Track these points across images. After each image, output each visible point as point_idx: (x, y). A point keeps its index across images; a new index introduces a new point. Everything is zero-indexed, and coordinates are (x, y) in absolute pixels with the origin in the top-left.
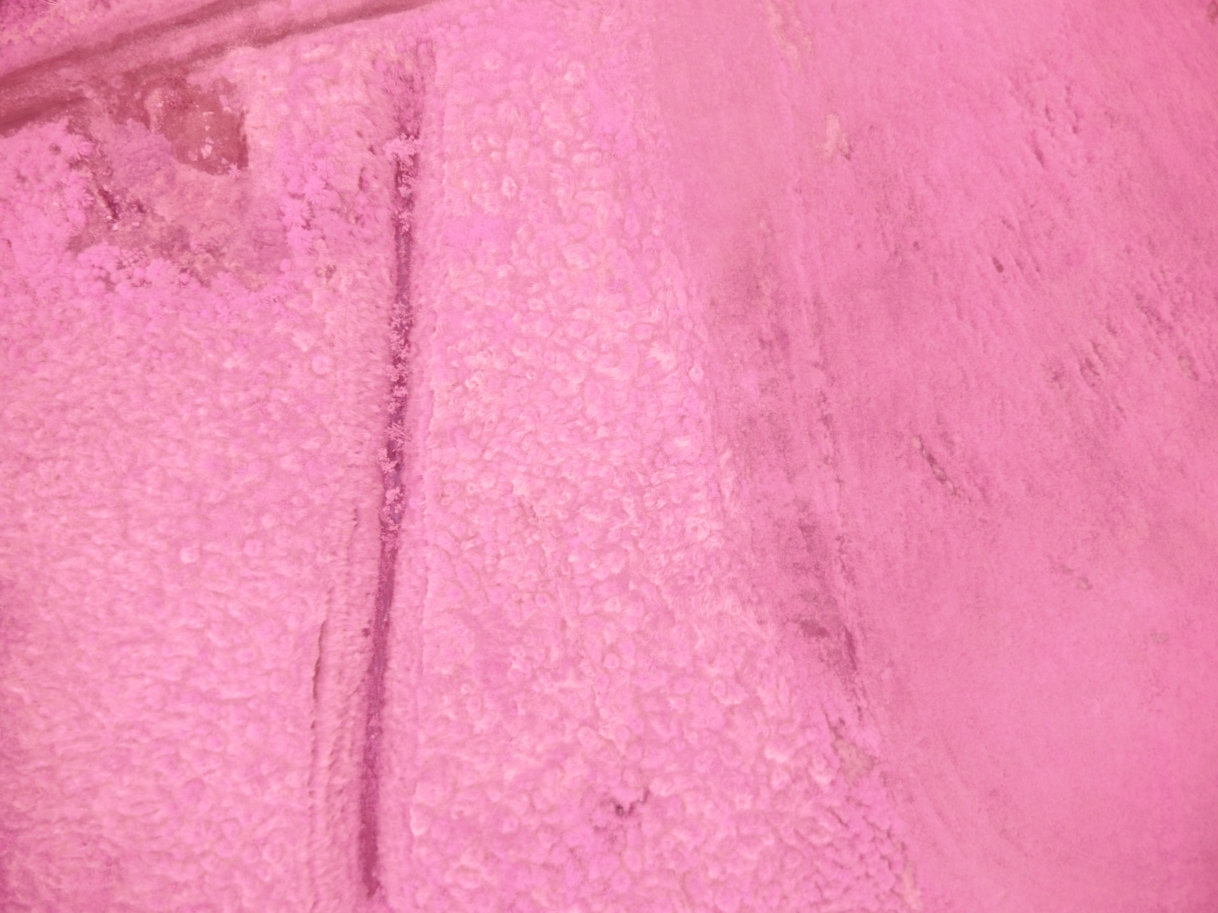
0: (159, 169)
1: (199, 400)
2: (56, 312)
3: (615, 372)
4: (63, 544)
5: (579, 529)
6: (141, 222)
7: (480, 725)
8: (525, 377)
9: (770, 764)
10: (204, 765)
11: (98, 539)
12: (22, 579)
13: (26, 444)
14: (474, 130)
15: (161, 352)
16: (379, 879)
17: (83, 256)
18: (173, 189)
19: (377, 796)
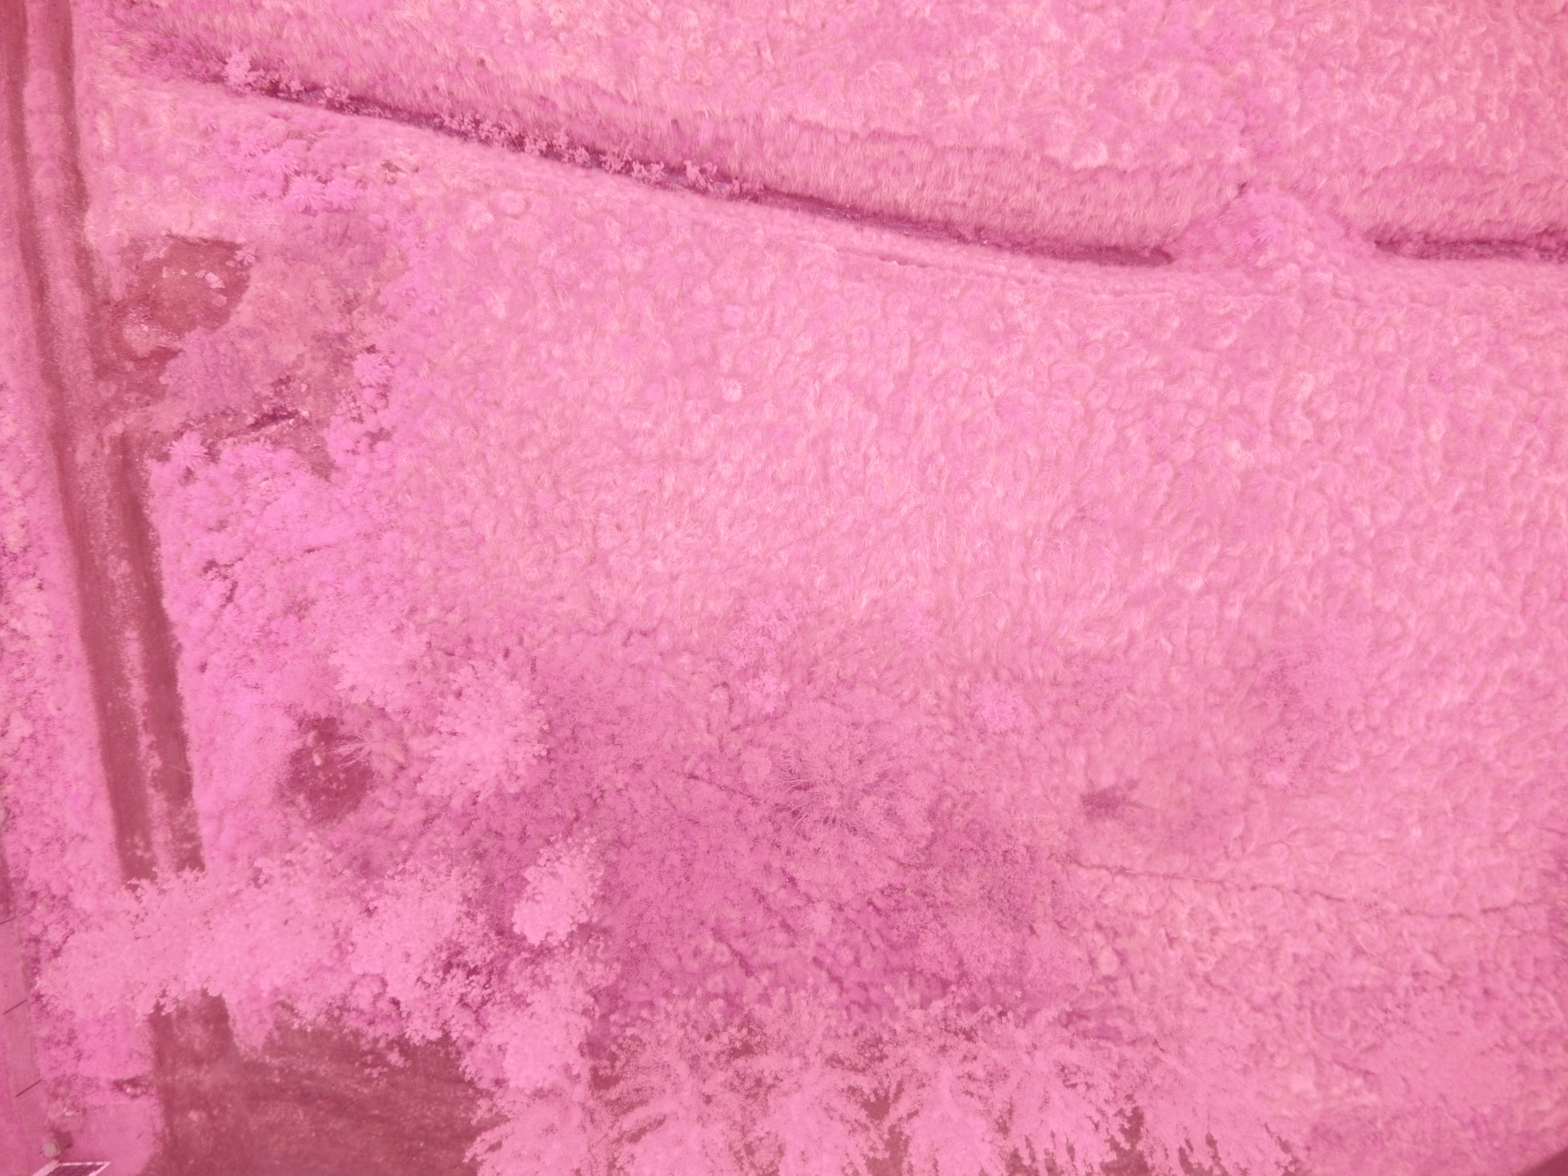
0: (232, 344)
1: (543, 354)
2: (410, 502)
4: (699, 531)
6: (302, 382)
7: (991, 62)
10: (980, 393)
11: (699, 491)
12: (734, 584)
13: (573, 559)
15: (476, 388)
16: (1152, 245)
17: (339, 458)
18: (262, 332)
19: (1056, 240)
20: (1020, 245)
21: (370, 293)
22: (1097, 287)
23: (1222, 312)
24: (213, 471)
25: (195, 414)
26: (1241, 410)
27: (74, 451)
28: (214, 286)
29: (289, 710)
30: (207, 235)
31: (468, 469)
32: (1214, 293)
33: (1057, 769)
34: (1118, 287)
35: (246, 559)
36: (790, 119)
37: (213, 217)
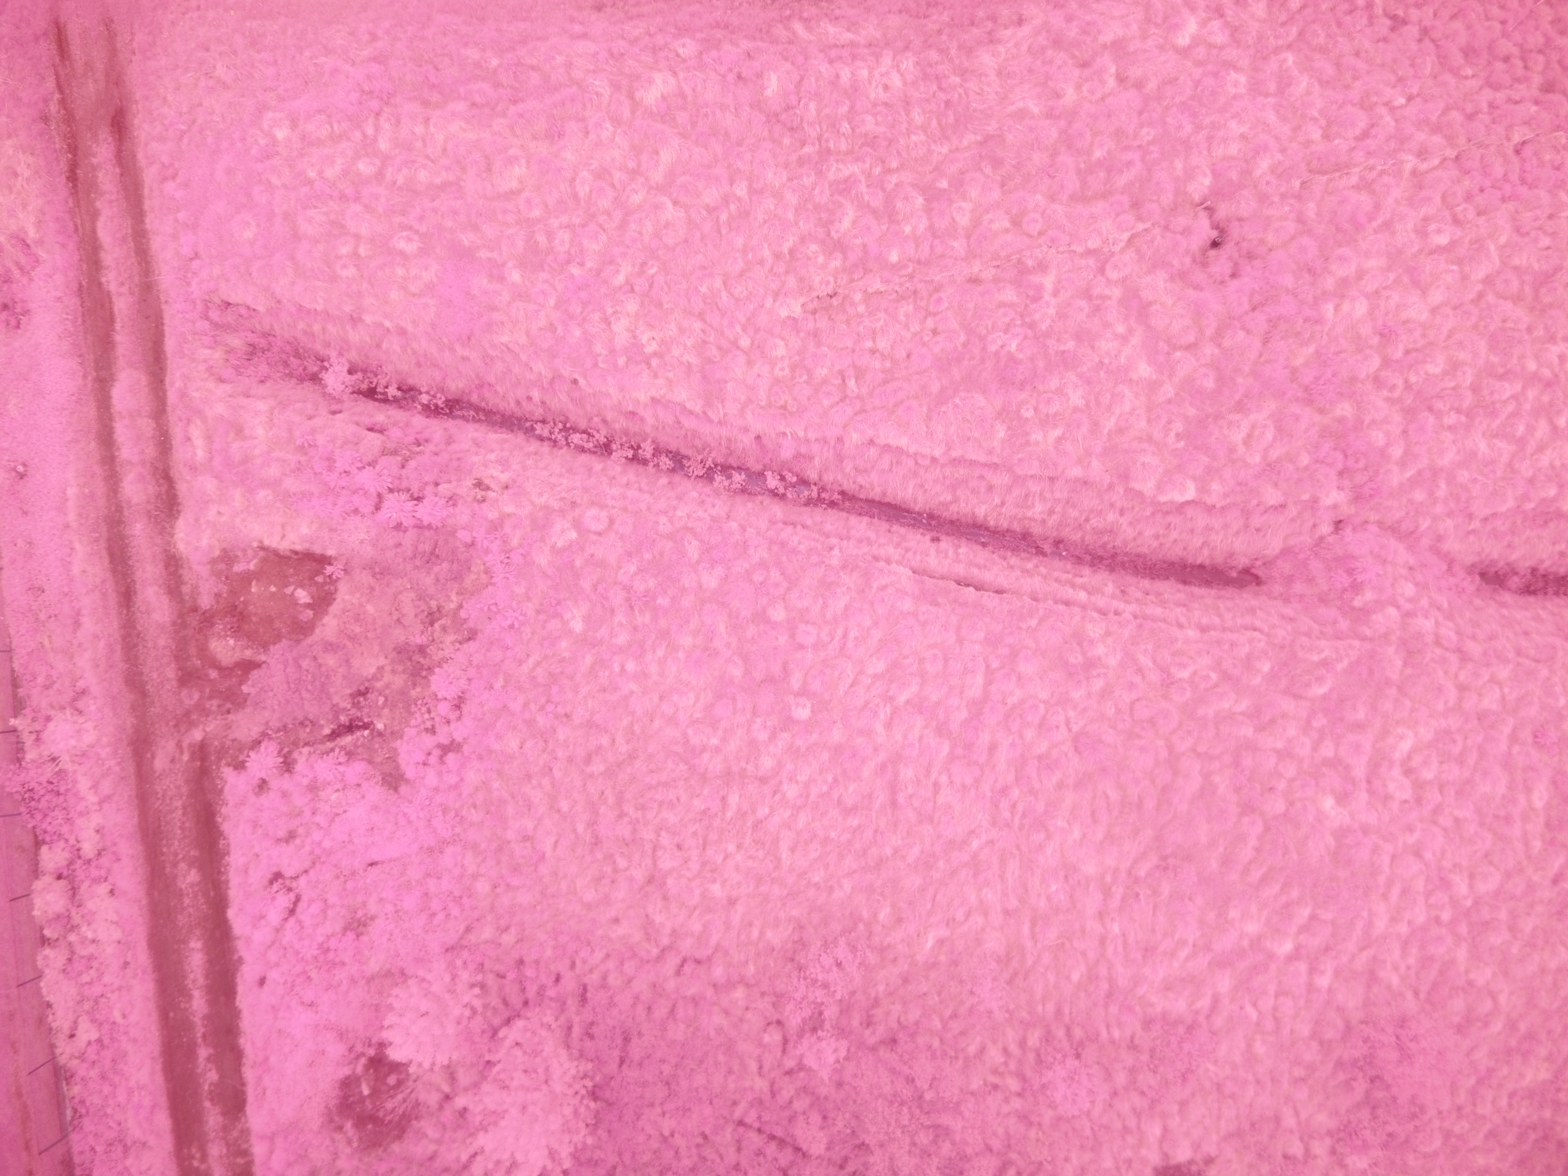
0: (315, 658)
1: (617, 668)
2: (475, 816)
3: (667, 156)
4: (761, 854)
5: (859, 241)
6: (380, 694)
7: (1076, 398)
8: (653, 276)
9: (1197, 40)
10: (1057, 727)
11: (763, 811)
12: (794, 913)
13: (631, 879)
14: (326, 269)
15: (548, 701)
16: (1240, 567)
17: (410, 772)
18: (344, 647)
19: (1138, 555)
20: (1101, 558)
21: (452, 606)
22: (1183, 620)
23: (1315, 658)
24: (286, 783)
25: (275, 724)
26: (1334, 763)
27: (153, 757)
28: (302, 601)
29: (342, 1035)
30: (298, 547)
31: (534, 782)
32: (1308, 635)
33: (1130, 1140)
34: (1204, 618)
35: (312, 873)
36: (871, 442)
37: (305, 530)
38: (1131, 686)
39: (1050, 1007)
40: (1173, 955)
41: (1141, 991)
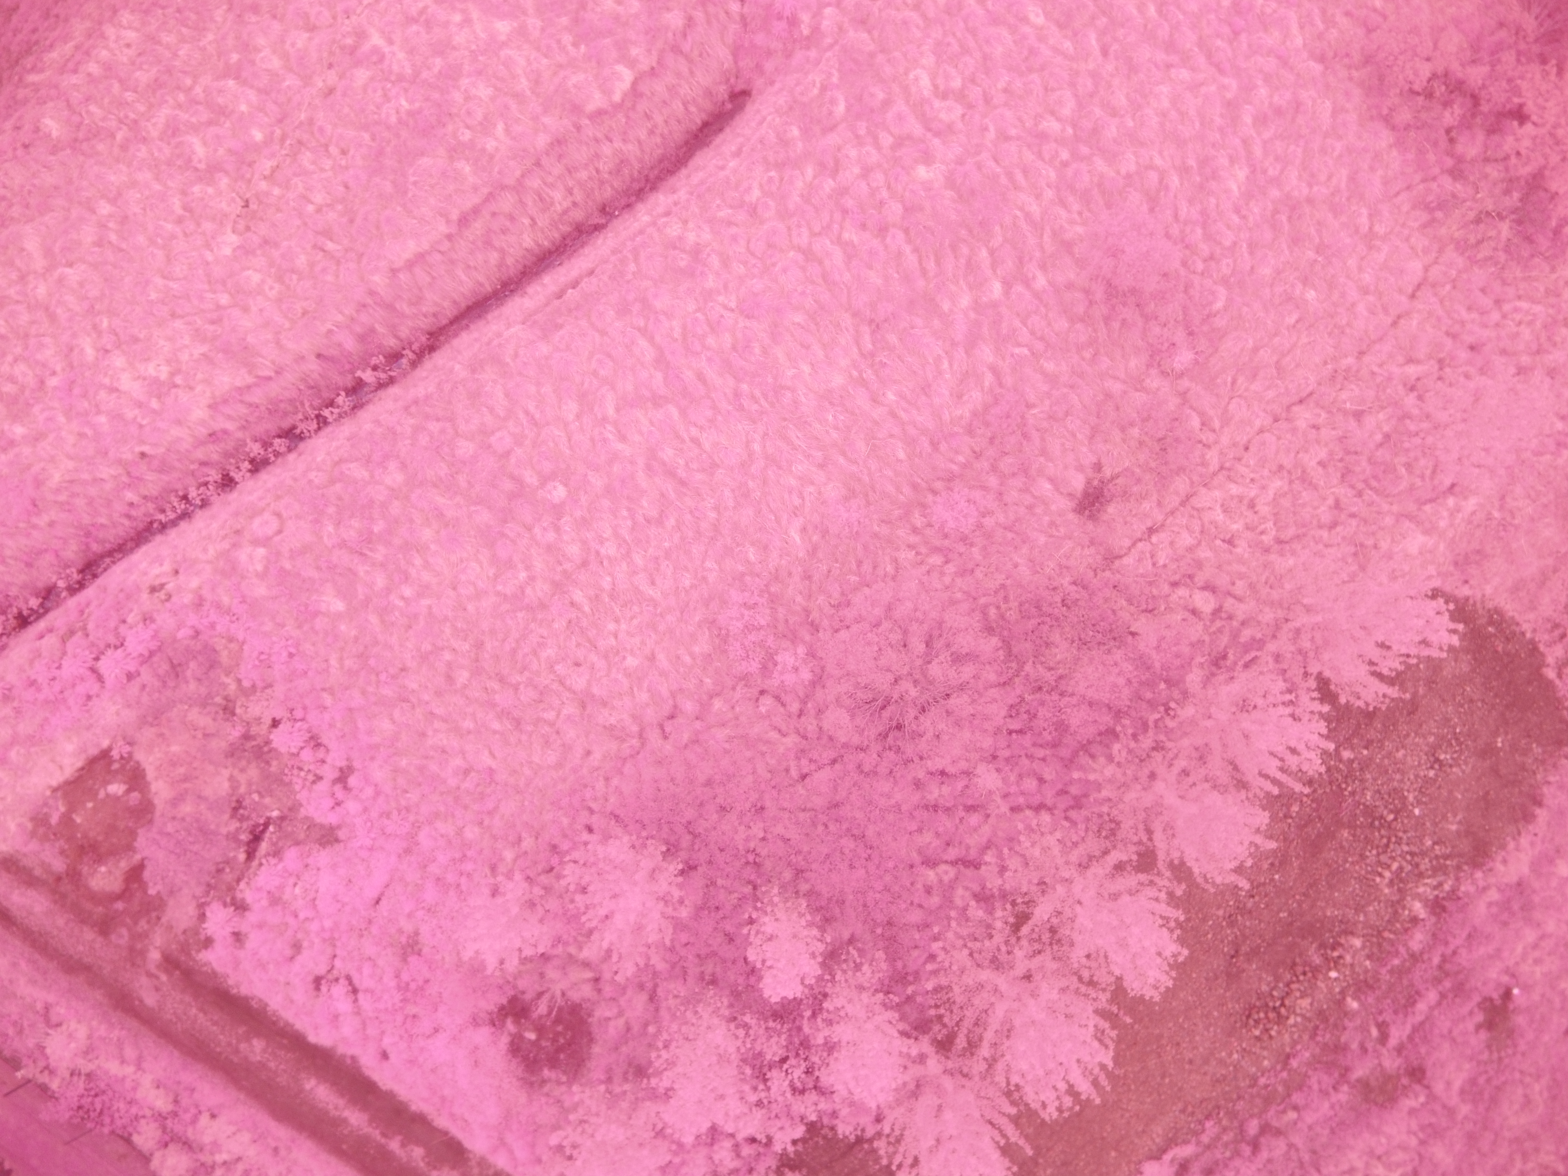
0: (174, 818)
1: (399, 603)
2: (413, 797)
4: (635, 609)
5: (222, 152)
6: (251, 794)
7: (484, 92)
8: (110, 327)
10: (722, 317)
11: (606, 582)
13: (569, 718)
15: (377, 674)
16: (726, 96)
17: (331, 819)
18: (186, 791)
19: (661, 161)
20: (641, 190)
21: (233, 686)
22: (721, 163)
23: (816, 91)
24: (252, 917)
25: (199, 891)
26: (900, 142)
27: (141, 1001)
28: (120, 793)
29: (475, 1022)
30: (79, 764)
31: (430, 733)
32: (798, 84)
33: (1038, 510)
34: (733, 148)
35: (338, 952)
36: (394, 272)
37: (70, 748)
38: (734, 239)
39: (906, 490)
40: (940, 373)
41: (946, 417)
